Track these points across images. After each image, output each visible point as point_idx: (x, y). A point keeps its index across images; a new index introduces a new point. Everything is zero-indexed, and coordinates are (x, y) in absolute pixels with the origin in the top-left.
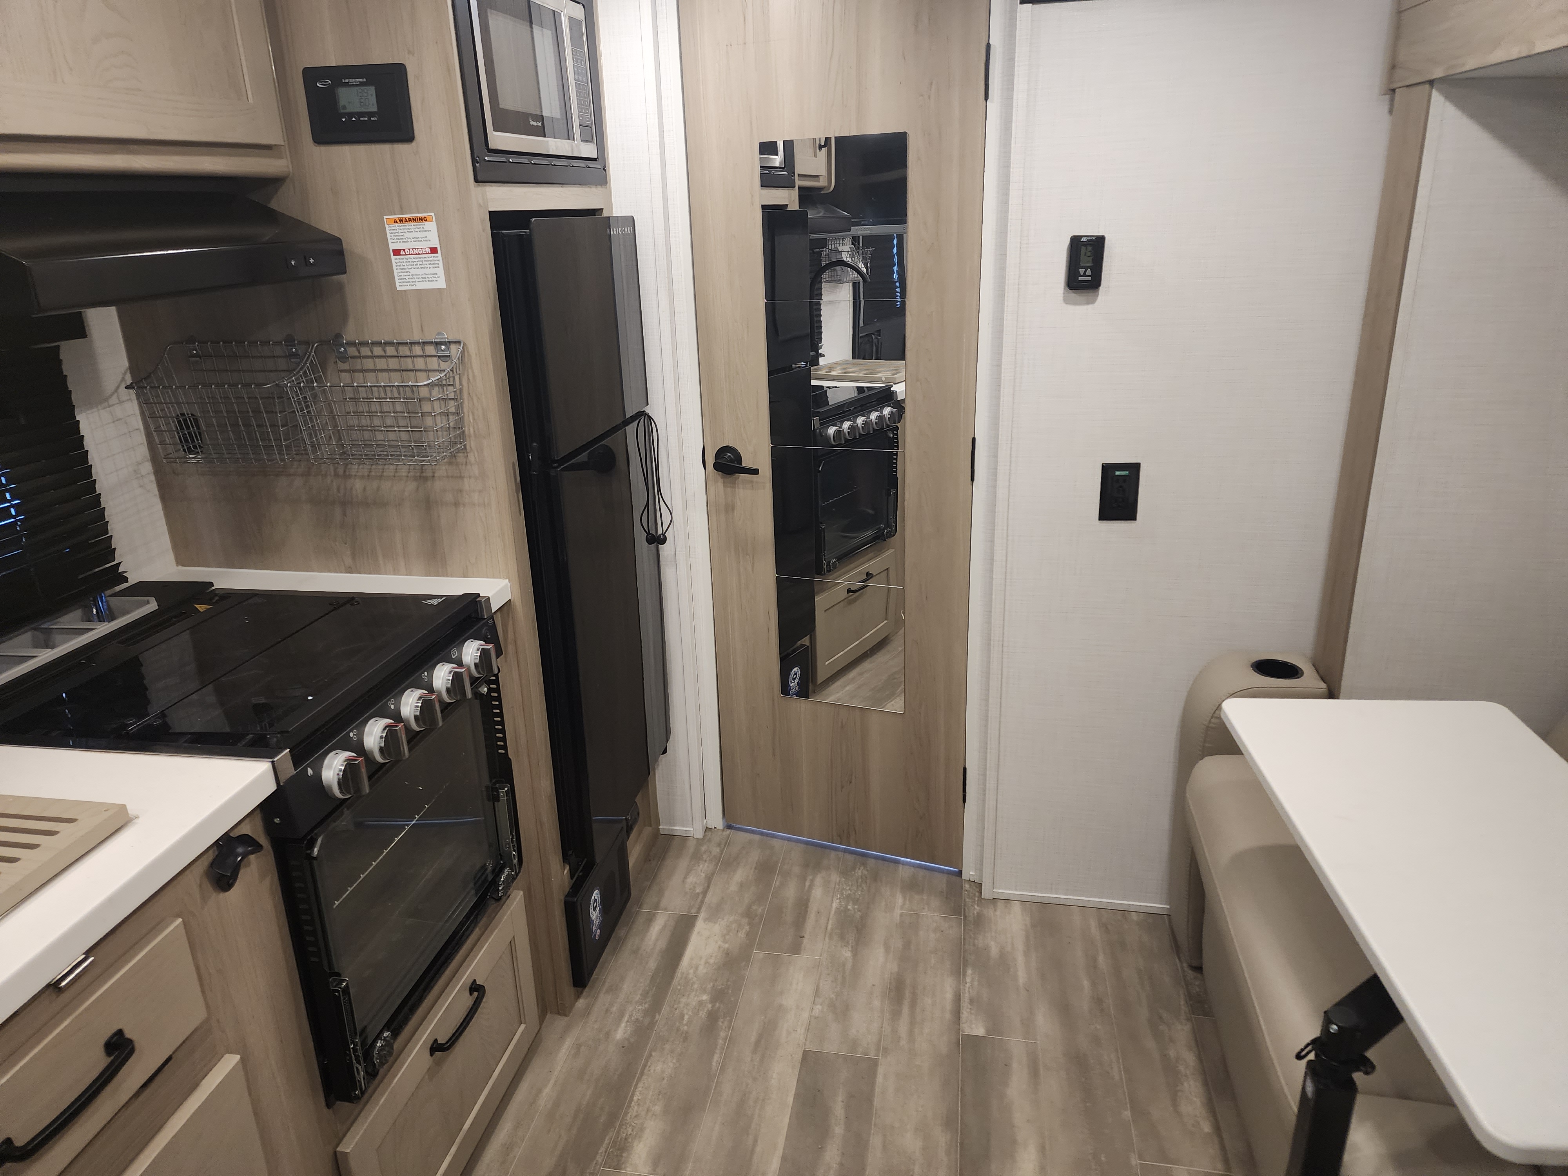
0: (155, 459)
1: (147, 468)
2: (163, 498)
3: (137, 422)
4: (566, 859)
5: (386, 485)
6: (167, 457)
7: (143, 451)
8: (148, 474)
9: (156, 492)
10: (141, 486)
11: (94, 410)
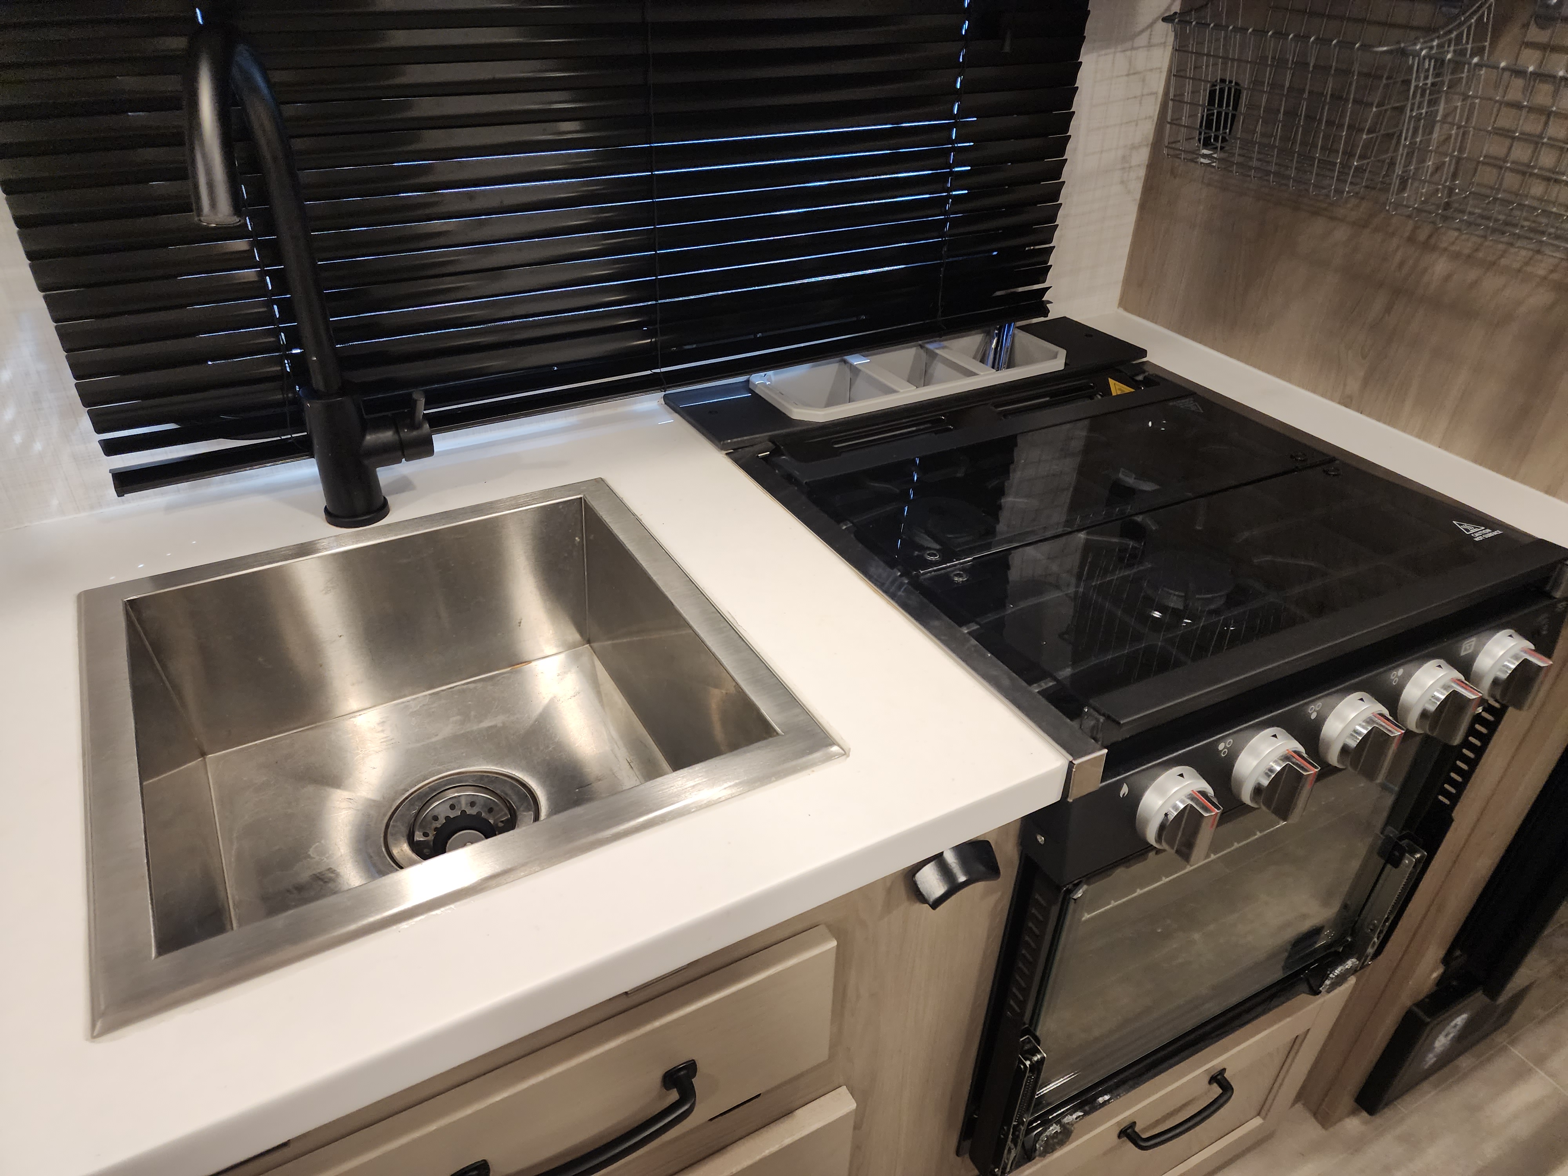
0: (1157, 145)
1: (1143, 156)
2: (1143, 207)
3: (1158, 83)
4: (1447, 960)
5: (1491, 283)
6: (1173, 145)
7: (1148, 128)
8: (1139, 165)
9: (1138, 195)
10: (1122, 182)
11: (1108, 51)
